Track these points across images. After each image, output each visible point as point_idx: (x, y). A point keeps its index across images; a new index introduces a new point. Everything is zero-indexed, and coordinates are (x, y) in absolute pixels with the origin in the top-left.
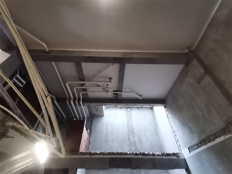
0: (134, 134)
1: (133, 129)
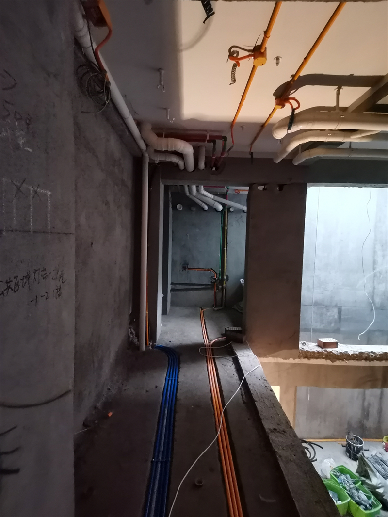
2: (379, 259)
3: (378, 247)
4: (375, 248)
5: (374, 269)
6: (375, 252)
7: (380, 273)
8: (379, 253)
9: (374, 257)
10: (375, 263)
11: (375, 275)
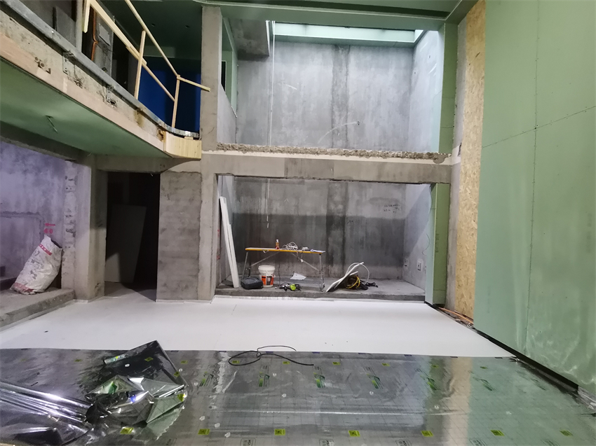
0: (347, 111)
1: (346, 97)
2: (337, 119)
3: (335, 108)
4: (333, 108)
5: (333, 127)
6: (333, 112)
7: (338, 131)
8: (337, 113)
9: (332, 116)
10: (333, 121)
11: (333, 133)
